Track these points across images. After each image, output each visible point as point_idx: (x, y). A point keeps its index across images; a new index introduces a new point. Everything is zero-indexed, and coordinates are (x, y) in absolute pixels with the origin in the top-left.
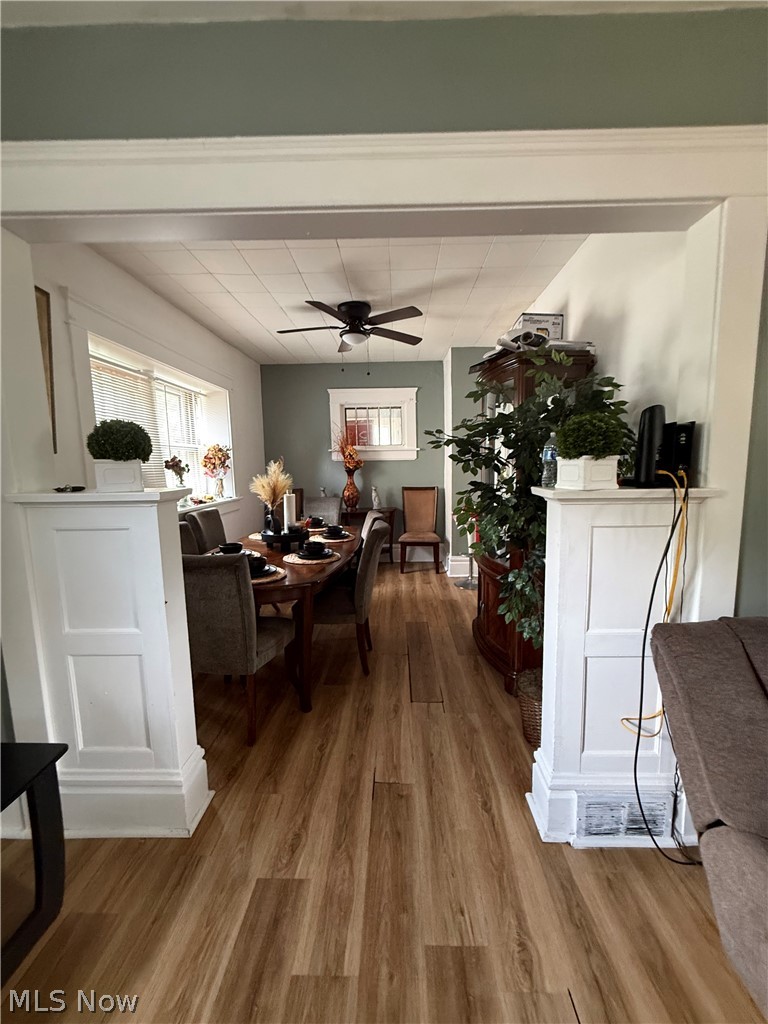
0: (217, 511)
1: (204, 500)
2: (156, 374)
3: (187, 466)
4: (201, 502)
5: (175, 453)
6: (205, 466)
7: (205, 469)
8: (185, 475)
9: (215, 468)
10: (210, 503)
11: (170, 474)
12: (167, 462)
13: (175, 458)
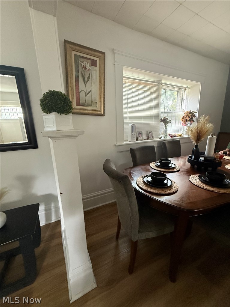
0: (179, 141)
1: (176, 135)
2: (163, 81)
3: (170, 121)
4: (175, 136)
5: (166, 115)
6: (182, 121)
7: (182, 122)
8: (168, 124)
9: (186, 121)
10: (179, 137)
11: (162, 124)
12: (161, 119)
13: (165, 117)
